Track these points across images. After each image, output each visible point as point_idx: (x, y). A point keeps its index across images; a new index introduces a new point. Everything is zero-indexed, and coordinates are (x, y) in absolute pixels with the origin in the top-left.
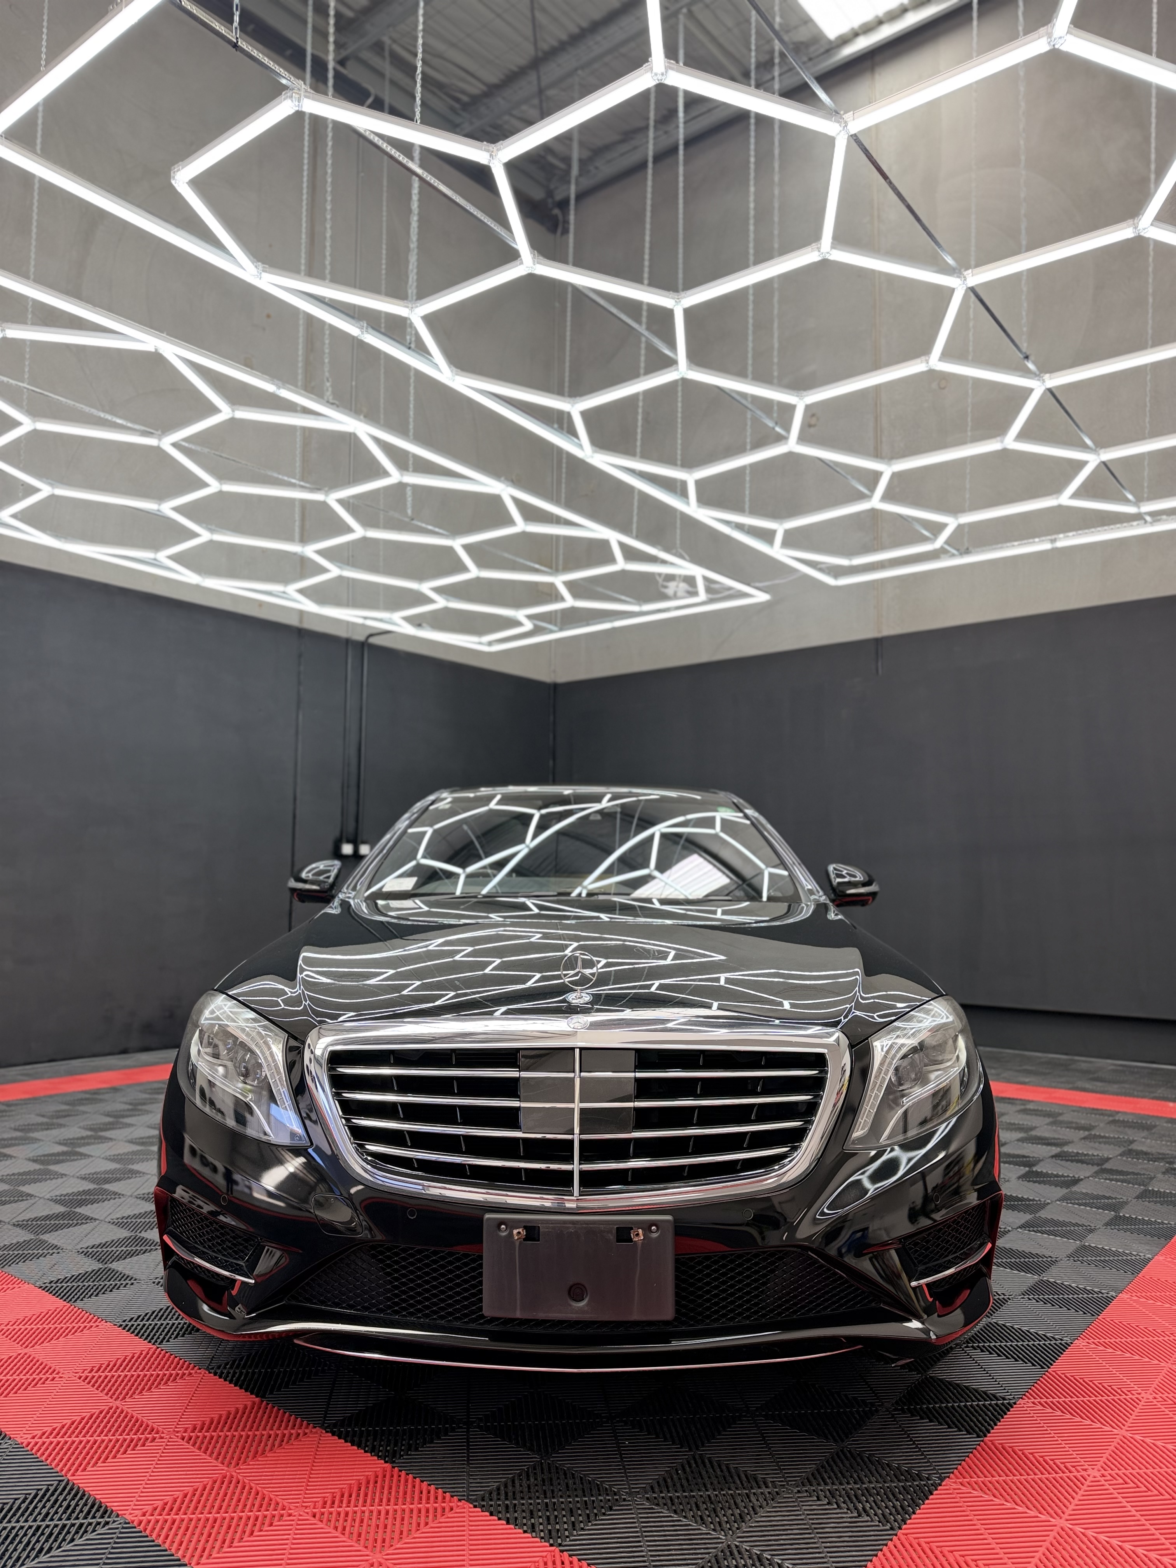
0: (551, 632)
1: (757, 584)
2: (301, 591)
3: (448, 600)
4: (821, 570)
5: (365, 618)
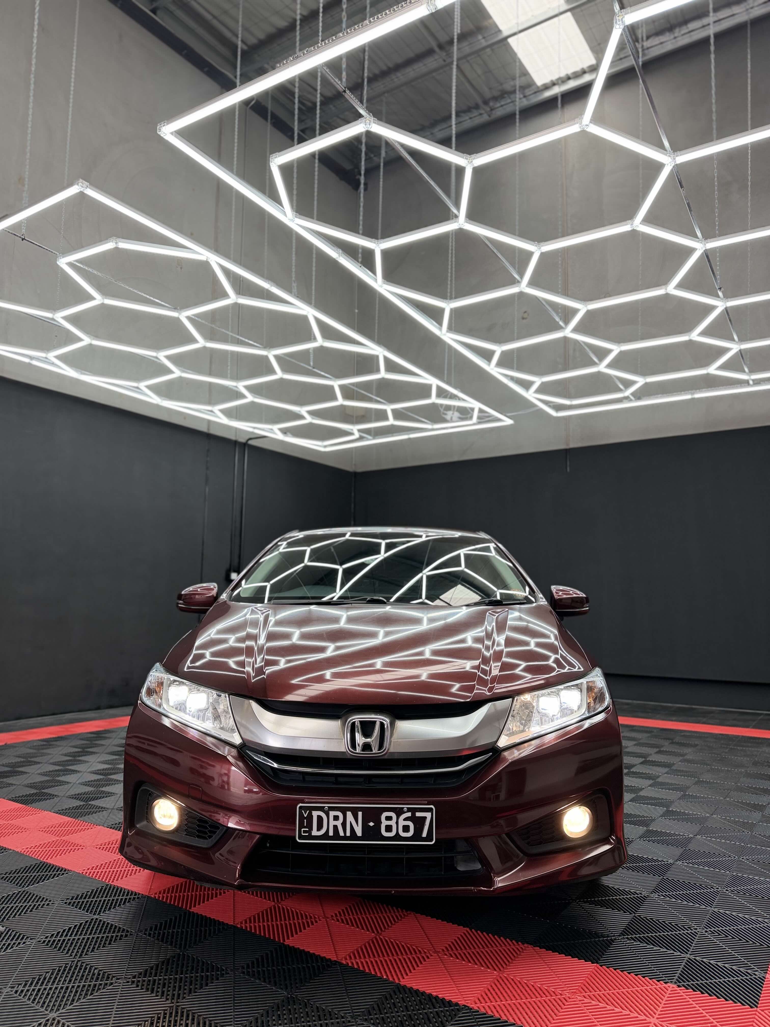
0: (368, 439)
1: (508, 415)
2: (222, 411)
3: (313, 419)
4: (550, 406)
5: (254, 428)
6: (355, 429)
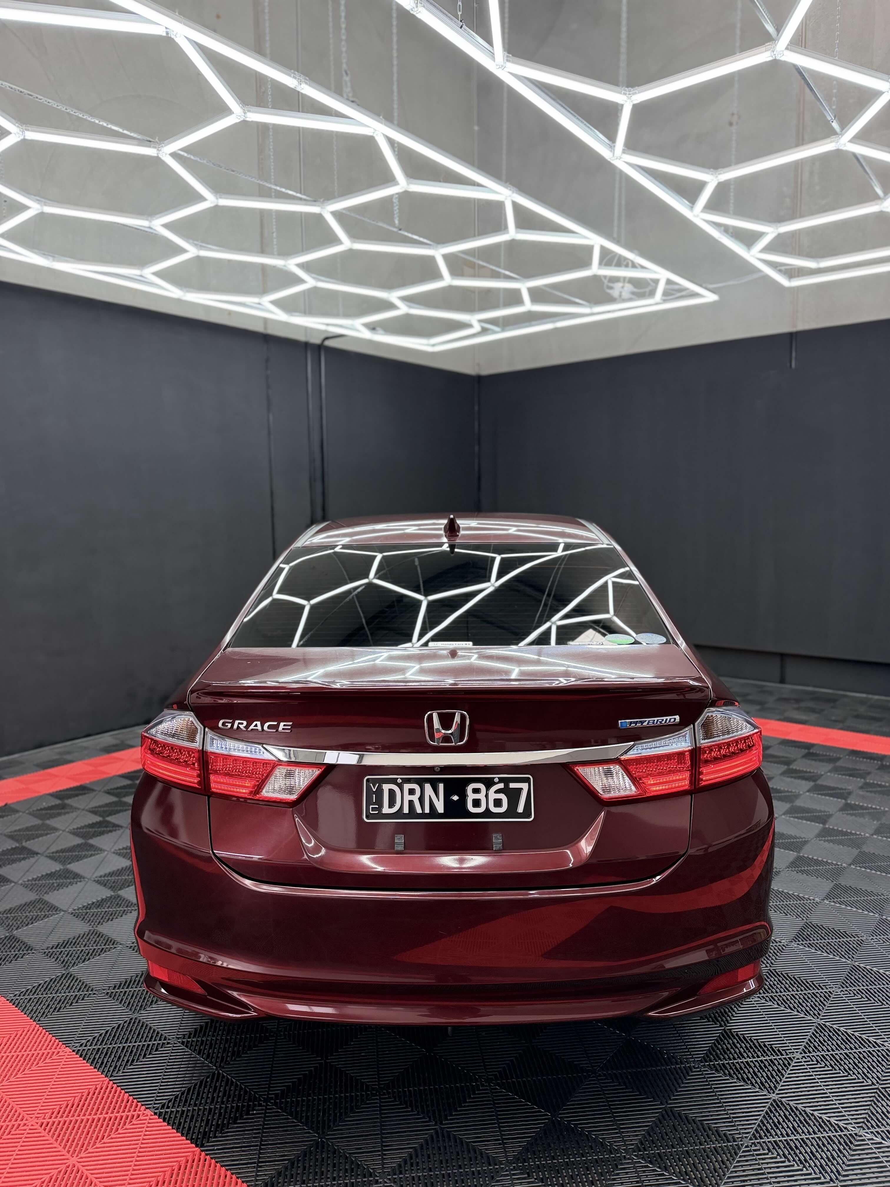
2: (274, 302)
3: (410, 307)
6: (474, 319)
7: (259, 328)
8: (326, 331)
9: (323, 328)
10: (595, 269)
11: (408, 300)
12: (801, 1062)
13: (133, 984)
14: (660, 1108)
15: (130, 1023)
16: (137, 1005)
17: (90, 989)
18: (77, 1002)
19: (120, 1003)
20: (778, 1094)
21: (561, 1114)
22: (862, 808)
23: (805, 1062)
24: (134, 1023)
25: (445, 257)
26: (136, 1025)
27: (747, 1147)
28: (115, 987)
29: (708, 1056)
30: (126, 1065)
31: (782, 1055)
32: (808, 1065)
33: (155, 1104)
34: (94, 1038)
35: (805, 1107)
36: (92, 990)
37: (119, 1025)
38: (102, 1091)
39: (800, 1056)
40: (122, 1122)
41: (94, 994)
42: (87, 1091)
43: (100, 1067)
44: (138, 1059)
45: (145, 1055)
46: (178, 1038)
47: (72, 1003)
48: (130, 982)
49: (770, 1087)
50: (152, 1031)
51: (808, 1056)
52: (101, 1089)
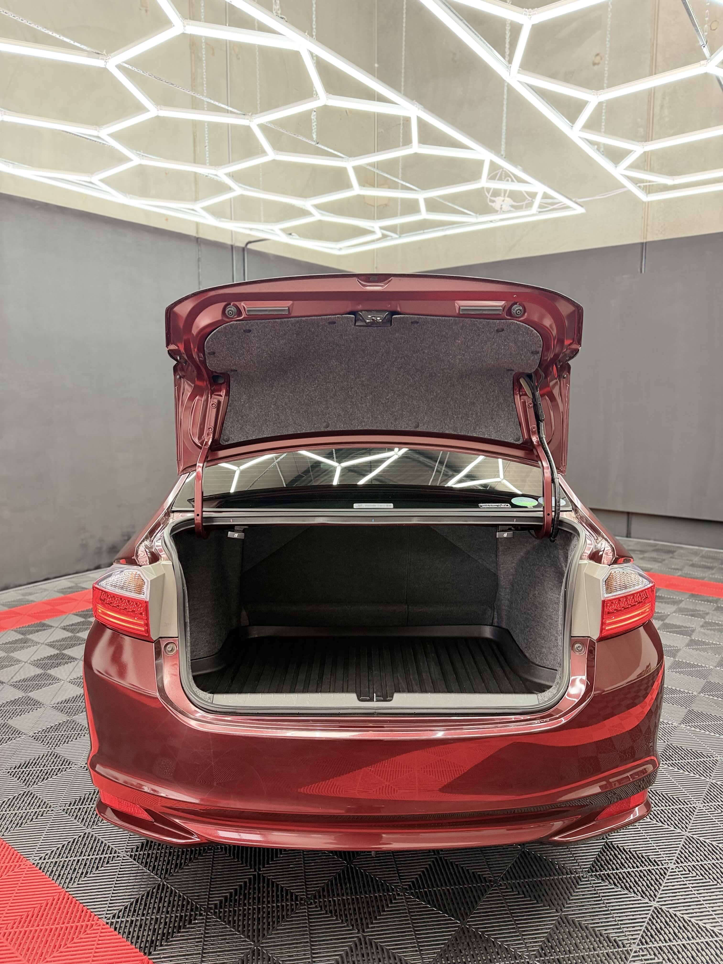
1: (580, 200)
3: (322, 215)
4: (641, 187)
6: (377, 226)
7: (192, 232)
8: (249, 235)
9: (248, 232)
10: (484, 183)
11: (321, 207)
12: (675, 872)
13: (87, 801)
14: (556, 916)
15: (83, 838)
16: (90, 821)
17: (48, 806)
18: (36, 818)
19: (75, 819)
20: (658, 902)
21: (468, 922)
22: (704, 643)
23: (679, 871)
24: (88, 837)
25: (355, 168)
26: (89, 839)
27: (635, 952)
28: (71, 804)
29: (594, 867)
30: (80, 877)
31: (658, 865)
32: (681, 875)
33: (107, 914)
34: (52, 852)
35: (683, 914)
36: (50, 807)
37: (74, 840)
38: (59, 902)
39: (674, 867)
40: (77, 931)
41: (52, 810)
42: (45, 902)
43: (57, 879)
44: (91, 871)
45: (98, 867)
46: (127, 852)
47: (32, 819)
48: (84, 799)
49: (650, 895)
50: (103, 845)
51: (681, 866)
52: (59, 900)
